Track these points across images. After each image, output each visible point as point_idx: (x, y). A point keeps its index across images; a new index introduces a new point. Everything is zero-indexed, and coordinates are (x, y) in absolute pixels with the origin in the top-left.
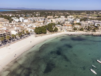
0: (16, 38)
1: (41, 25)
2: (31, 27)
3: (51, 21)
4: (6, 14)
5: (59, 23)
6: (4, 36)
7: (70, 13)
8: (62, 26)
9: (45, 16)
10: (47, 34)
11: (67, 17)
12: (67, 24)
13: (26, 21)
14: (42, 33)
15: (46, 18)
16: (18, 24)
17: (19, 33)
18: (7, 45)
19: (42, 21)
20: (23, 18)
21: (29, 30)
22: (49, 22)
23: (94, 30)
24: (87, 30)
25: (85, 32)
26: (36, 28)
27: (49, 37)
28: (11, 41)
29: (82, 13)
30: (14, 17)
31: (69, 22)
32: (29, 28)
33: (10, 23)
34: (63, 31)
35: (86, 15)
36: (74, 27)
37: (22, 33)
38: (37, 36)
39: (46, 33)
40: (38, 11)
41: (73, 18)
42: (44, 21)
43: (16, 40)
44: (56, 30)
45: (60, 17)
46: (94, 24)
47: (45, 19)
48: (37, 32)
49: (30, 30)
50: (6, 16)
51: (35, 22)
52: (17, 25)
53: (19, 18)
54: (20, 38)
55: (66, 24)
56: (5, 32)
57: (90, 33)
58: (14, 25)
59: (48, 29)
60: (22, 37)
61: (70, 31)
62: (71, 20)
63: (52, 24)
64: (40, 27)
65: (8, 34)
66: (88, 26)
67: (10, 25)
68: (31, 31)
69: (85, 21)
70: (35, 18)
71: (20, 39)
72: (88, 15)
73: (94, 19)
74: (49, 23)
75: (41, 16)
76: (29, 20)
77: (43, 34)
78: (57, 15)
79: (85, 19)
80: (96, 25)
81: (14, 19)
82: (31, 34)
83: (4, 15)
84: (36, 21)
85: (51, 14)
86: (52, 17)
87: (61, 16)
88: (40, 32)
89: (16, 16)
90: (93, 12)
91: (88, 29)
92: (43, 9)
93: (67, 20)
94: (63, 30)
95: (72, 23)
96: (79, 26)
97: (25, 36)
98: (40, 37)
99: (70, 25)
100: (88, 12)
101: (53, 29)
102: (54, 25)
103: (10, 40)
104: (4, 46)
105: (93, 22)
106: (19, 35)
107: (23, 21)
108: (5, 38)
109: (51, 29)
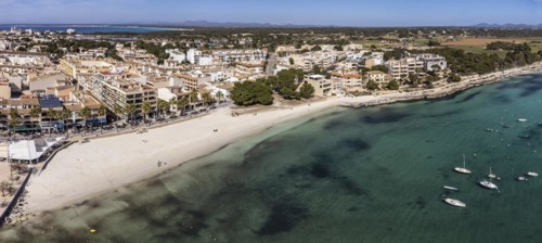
0: (169, 112)
1: (255, 75)
2: (222, 80)
3: (288, 64)
4: (153, 41)
5: (316, 70)
6: (137, 101)
7: (351, 34)
8: (328, 77)
9: (269, 44)
10: (276, 108)
11: (341, 49)
12: (343, 70)
13: (205, 61)
14: (258, 102)
15: (274, 51)
16: (181, 70)
17: (179, 98)
18: (140, 129)
19: (258, 62)
20: (198, 53)
21: (214, 90)
22: (282, 65)
23: (427, 83)
24: (407, 86)
25: (404, 94)
26: (237, 84)
27: (280, 116)
28: (154, 120)
29: (387, 36)
30: (174, 48)
31: (350, 65)
32: (213, 83)
33: (160, 66)
34: (333, 95)
35: (398, 41)
36: (367, 81)
37: (189, 99)
38: (238, 114)
39: (271, 103)
40: (246, 30)
41: (362, 52)
42: (266, 63)
43: (167, 117)
44: (307, 93)
45: (320, 49)
46: (425, 65)
47: (268, 57)
48: (239, 100)
49: (218, 90)
50: (152, 44)
51: (234, 65)
52: (178, 72)
53: (185, 53)
54: (182, 115)
55: (340, 72)
56: (141, 91)
57: (419, 93)
58: (169, 73)
59: (277, 90)
60: (189, 113)
61: (356, 94)
62: (355, 56)
63: (292, 70)
64: (250, 83)
65: (148, 96)
66: (410, 73)
67: (157, 71)
68: (219, 94)
69: (397, 58)
70: (234, 52)
71: (182, 118)
72: (404, 42)
73: (421, 52)
74: (283, 70)
75: (255, 47)
76: (216, 57)
77: (262, 106)
78: (309, 43)
79: (398, 54)
80: (430, 69)
81: (172, 55)
82: (217, 104)
83: (148, 41)
84: (237, 60)
85: (289, 38)
86: (292, 48)
87: (324, 47)
88: (249, 99)
89: (178, 46)
90: (415, 31)
91: (412, 82)
92: (263, 23)
93: (344, 59)
94: (334, 92)
95: (359, 68)
96: (382, 76)
97: (197, 109)
98: (250, 115)
99: (354, 72)
100: (403, 32)
101: (298, 90)
102: (301, 74)
103: (151, 115)
104: (131, 130)
105: (420, 60)
106: (180, 103)
107: (197, 61)
108: (138, 106)
109: (289, 90)
